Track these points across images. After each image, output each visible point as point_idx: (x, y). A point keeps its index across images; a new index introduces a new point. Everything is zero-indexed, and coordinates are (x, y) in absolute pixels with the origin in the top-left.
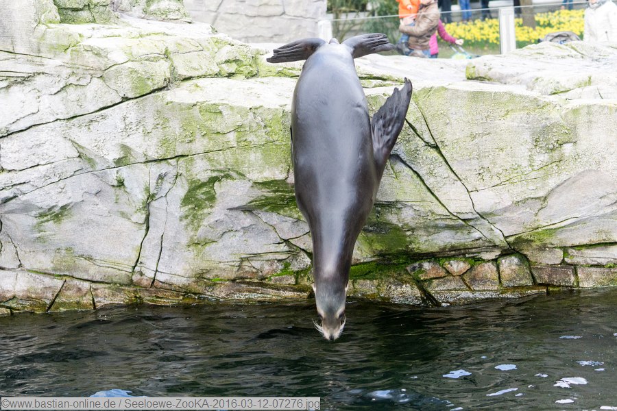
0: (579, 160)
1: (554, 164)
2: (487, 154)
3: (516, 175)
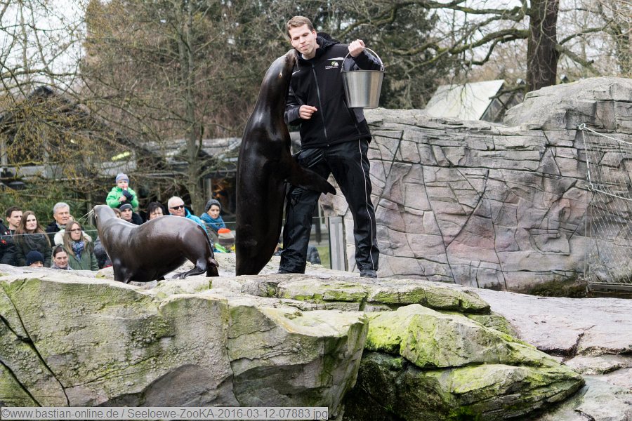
0: (178, 355)
1: (152, 359)
2: (82, 348)
3: (112, 370)
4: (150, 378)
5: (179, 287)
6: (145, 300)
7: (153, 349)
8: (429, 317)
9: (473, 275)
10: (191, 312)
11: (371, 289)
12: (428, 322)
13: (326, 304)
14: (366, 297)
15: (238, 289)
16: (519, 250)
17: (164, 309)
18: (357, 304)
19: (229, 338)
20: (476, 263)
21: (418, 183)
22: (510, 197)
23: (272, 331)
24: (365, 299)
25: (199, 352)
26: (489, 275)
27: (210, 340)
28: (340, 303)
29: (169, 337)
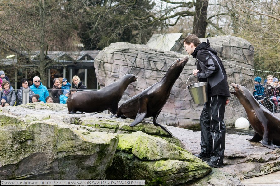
4: (21, 158)
5: (35, 117)
6: (21, 123)
7: (24, 145)
8: (146, 138)
9: (164, 119)
10: (41, 129)
11: (120, 123)
12: (145, 140)
13: (100, 129)
14: (118, 127)
15: (62, 120)
16: (185, 109)
17: (29, 127)
18: (114, 130)
19: (57, 142)
20: (166, 114)
21: (143, 77)
22: (183, 86)
23: (76, 140)
24: (117, 128)
25: (44, 147)
26: (172, 119)
27: (49, 142)
28: (107, 129)
29: (31, 140)
